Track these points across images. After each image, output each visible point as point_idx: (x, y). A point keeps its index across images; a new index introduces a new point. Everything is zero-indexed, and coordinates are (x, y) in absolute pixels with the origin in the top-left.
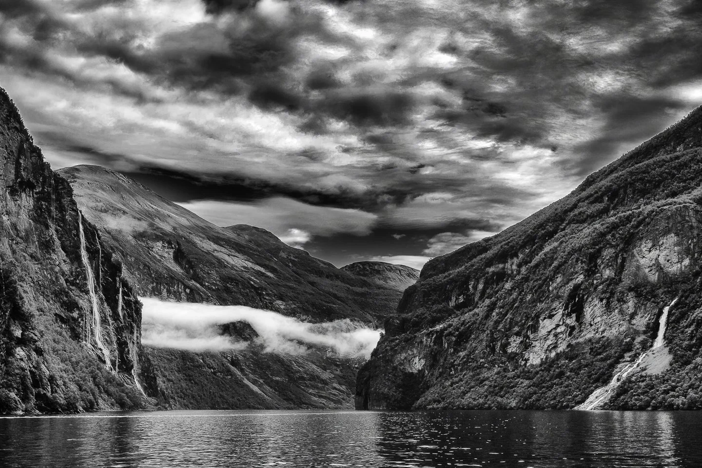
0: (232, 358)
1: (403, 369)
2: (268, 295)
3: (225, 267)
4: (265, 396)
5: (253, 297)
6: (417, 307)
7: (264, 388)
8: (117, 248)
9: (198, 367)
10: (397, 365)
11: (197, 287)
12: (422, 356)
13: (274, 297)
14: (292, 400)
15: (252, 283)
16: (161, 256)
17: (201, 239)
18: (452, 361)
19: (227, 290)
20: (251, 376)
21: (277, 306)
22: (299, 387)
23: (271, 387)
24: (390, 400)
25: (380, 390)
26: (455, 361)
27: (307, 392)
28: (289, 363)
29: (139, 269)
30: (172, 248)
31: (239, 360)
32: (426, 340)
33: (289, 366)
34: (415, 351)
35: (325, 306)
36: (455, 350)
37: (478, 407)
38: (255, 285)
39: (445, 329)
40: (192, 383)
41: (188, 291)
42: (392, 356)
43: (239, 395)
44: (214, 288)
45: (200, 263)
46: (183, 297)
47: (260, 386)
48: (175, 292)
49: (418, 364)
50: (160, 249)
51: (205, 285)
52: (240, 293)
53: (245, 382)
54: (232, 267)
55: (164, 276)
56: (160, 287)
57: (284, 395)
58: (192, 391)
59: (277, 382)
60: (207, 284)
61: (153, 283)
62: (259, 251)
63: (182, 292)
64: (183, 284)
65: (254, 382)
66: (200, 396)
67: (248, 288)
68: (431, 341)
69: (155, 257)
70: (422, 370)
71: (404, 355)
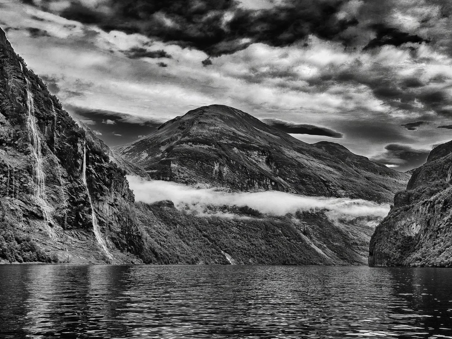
0: (304, 229)
1: (403, 233)
2: (333, 186)
3: (303, 168)
4: (326, 256)
5: (322, 188)
6: (420, 184)
7: (326, 251)
8: (223, 155)
9: (277, 236)
10: (398, 230)
11: (280, 181)
12: (418, 222)
13: (338, 187)
14: (346, 259)
15: (322, 178)
16: (257, 161)
17: (289, 150)
18: (439, 225)
19: (303, 183)
20: (317, 242)
21: (339, 193)
22: (354, 250)
23: (332, 250)
24: (390, 258)
25: (382, 250)
26: (440, 225)
27: (359, 254)
28: (346, 233)
29: (238, 169)
30: (265, 155)
31: (309, 231)
32: (422, 209)
33: (346, 235)
34: (413, 219)
35: (375, 193)
36: (442, 215)
37: (448, 264)
38: (324, 179)
39: (437, 199)
40: (271, 247)
41: (273, 183)
42: (394, 222)
43: (306, 255)
44: (293, 181)
45: (284, 165)
46: (269, 188)
47: (323, 249)
48: (264, 184)
49: (415, 229)
50: (256, 156)
51: (287, 180)
52: (312, 185)
53: (312, 246)
54: (309, 168)
55: (256, 174)
56: (254, 182)
57: (341, 255)
58: (269, 252)
59: (337, 247)
60: (288, 179)
61: (248, 179)
62: (330, 157)
63: (269, 184)
64: (270, 179)
65: (319, 246)
66: (275, 256)
67: (318, 181)
68: (426, 210)
69: (252, 162)
70: (418, 234)
71: (403, 222)
